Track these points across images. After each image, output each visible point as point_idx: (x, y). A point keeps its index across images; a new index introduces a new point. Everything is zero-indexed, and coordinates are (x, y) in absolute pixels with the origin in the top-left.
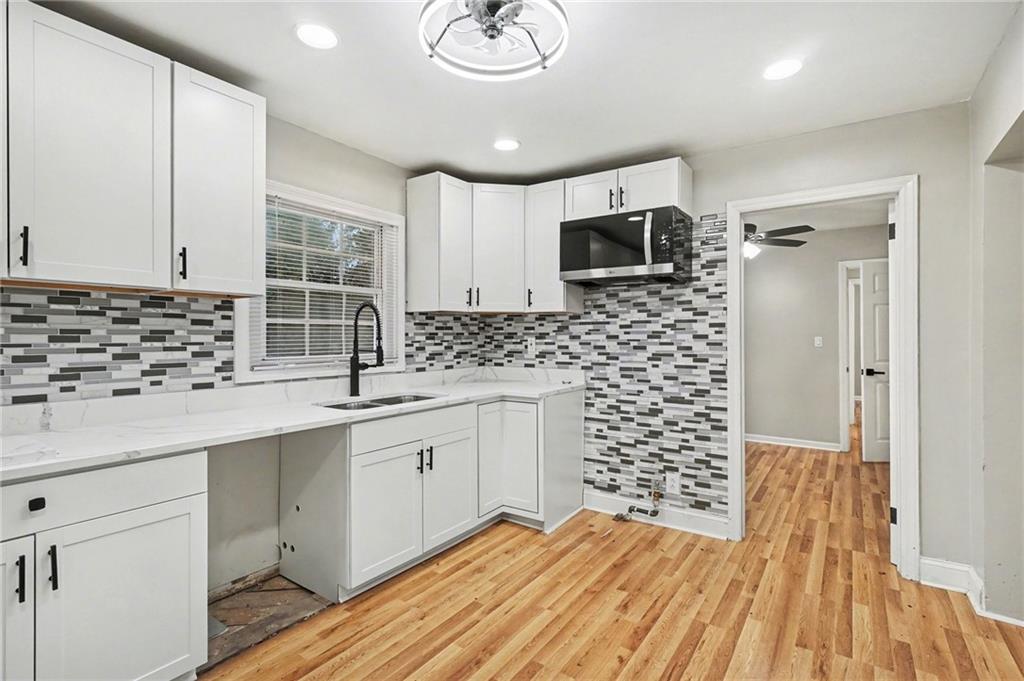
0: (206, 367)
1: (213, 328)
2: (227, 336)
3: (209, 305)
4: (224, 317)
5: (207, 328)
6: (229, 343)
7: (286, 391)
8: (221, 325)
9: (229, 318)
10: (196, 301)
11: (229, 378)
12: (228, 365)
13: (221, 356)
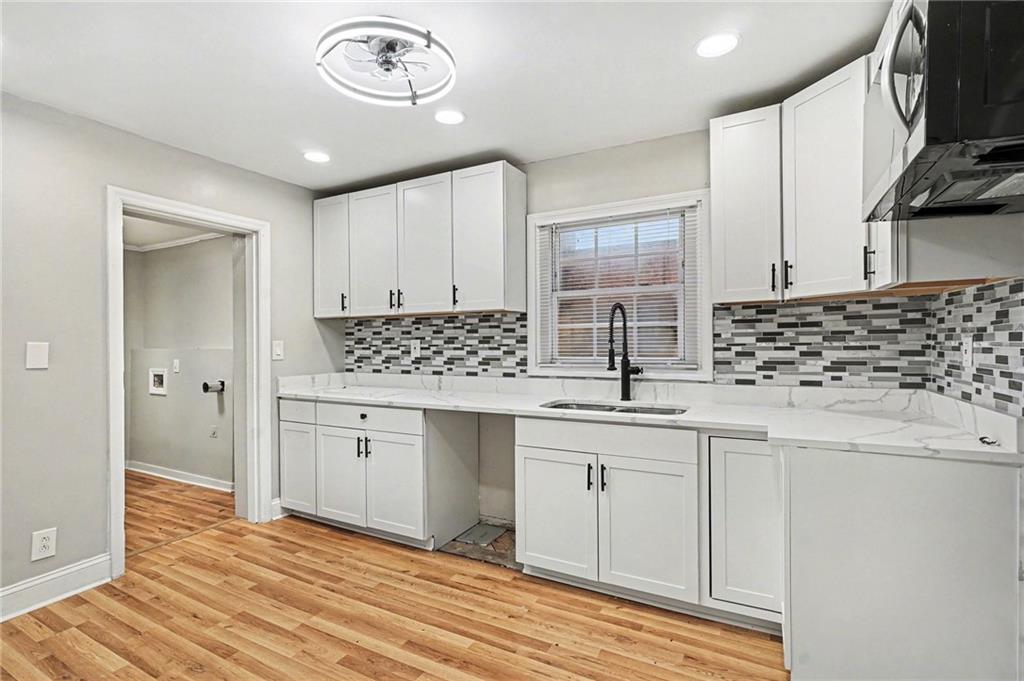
0: (511, 361)
1: (515, 334)
2: (523, 340)
3: (511, 318)
4: (522, 326)
5: (511, 334)
6: (524, 345)
7: (562, 386)
8: (520, 332)
9: (525, 326)
10: (506, 315)
11: (525, 371)
12: (523, 362)
13: (520, 354)
